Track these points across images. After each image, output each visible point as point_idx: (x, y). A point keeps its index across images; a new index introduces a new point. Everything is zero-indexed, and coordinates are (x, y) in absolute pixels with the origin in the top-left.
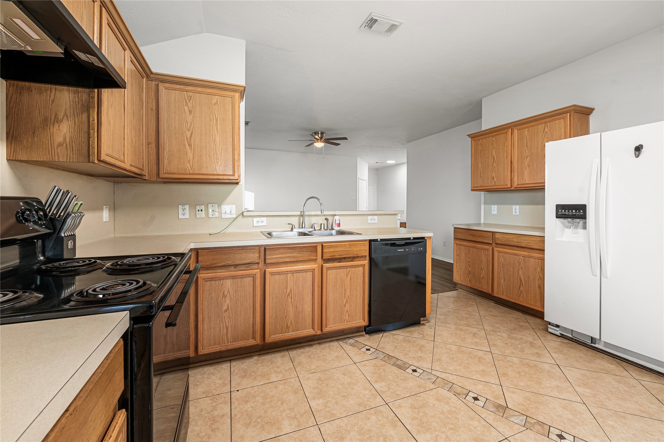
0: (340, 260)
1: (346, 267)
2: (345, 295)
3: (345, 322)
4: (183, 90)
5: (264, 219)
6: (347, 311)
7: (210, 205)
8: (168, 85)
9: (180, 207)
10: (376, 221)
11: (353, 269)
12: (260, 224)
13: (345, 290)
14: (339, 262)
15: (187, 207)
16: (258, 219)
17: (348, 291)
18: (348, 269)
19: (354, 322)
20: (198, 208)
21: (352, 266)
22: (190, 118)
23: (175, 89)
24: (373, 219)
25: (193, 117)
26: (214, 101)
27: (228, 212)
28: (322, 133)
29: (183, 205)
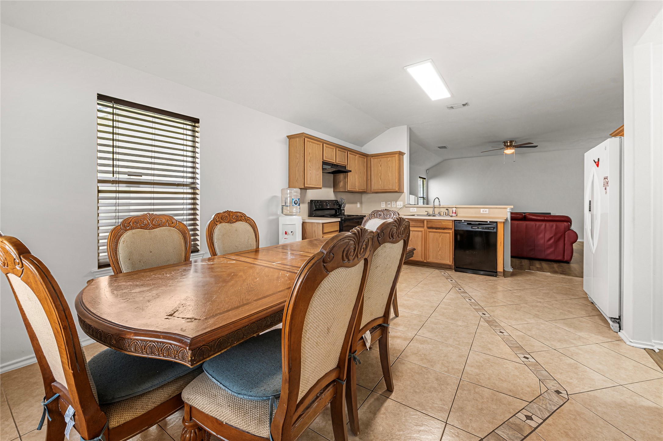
0: (437, 228)
1: (440, 233)
2: (439, 246)
3: (439, 259)
4: (378, 158)
5: (415, 209)
6: (440, 255)
7: (392, 202)
8: (373, 158)
9: (382, 203)
10: (487, 212)
11: (443, 234)
12: (413, 211)
13: (439, 244)
14: (436, 230)
15: (384, 203)
16: (412, 208)
17: (440, 244)
18: (441, 234)
19: (444, 261)
20: (388, 203)
21: (443, 233)
22: (380, 168)
23: (376, 158)
24: (485, 210)
25: (382, 168)
26: (389, 160)
27: (399, 205)
28: (511, 142)
29: (383, 202)
